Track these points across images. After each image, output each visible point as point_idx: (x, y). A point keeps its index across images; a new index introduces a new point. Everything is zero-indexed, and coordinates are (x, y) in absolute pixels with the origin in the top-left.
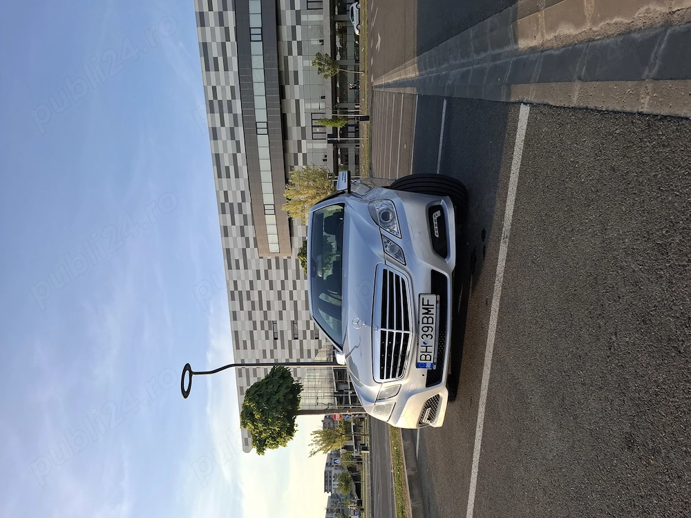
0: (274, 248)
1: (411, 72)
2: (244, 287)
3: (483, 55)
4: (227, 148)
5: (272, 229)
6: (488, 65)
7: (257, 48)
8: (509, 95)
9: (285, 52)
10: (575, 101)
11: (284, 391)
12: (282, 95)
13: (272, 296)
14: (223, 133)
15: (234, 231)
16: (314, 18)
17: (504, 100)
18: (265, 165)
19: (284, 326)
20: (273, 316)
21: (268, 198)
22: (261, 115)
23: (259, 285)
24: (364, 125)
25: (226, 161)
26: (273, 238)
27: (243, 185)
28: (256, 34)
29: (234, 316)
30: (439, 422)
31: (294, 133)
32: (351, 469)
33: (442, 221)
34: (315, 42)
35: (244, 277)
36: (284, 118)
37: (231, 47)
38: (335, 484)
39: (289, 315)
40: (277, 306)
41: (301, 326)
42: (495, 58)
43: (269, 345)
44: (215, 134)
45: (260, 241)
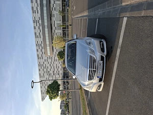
0: (49, 54)
1: (86, 13)
2: (42, 63)
3: (110, 8)
4: (38, 31)
5: (48, 50)
6: (112, 10)
7: (45, 8)
8: (120, 15)
9: (51, 10)
10: (143, 15)
11: (57, 86)
12: (51, 20)
13: (49, 65)
14: (37, 28)
15: (39, 50)
16: (58, 2)
17: (118, 17)
18: (47, 35)
19: (51, 72)
20: (49, 70)
21: (48, 43)
22: (46, 24)
23: (45, 63)
24: (70, 27)
25: (38, 34)
26: (49, 52)
27: (42, 40)
28: (45, 5)
29: (39, 70)
30: (101, 90)
31: (54, 28)
32: (67, 104)
33: (103, 44)
34: (58, 8)
35: (42, 61)
36: (51, 24)
37: (39, 8)
38: (63, 107)
39: (52, 70)
40: (50, 67)
41: (55, 72)
42: (114, 8)
43: (48, 76)
44: (35, 28)
45: (46, 53)
